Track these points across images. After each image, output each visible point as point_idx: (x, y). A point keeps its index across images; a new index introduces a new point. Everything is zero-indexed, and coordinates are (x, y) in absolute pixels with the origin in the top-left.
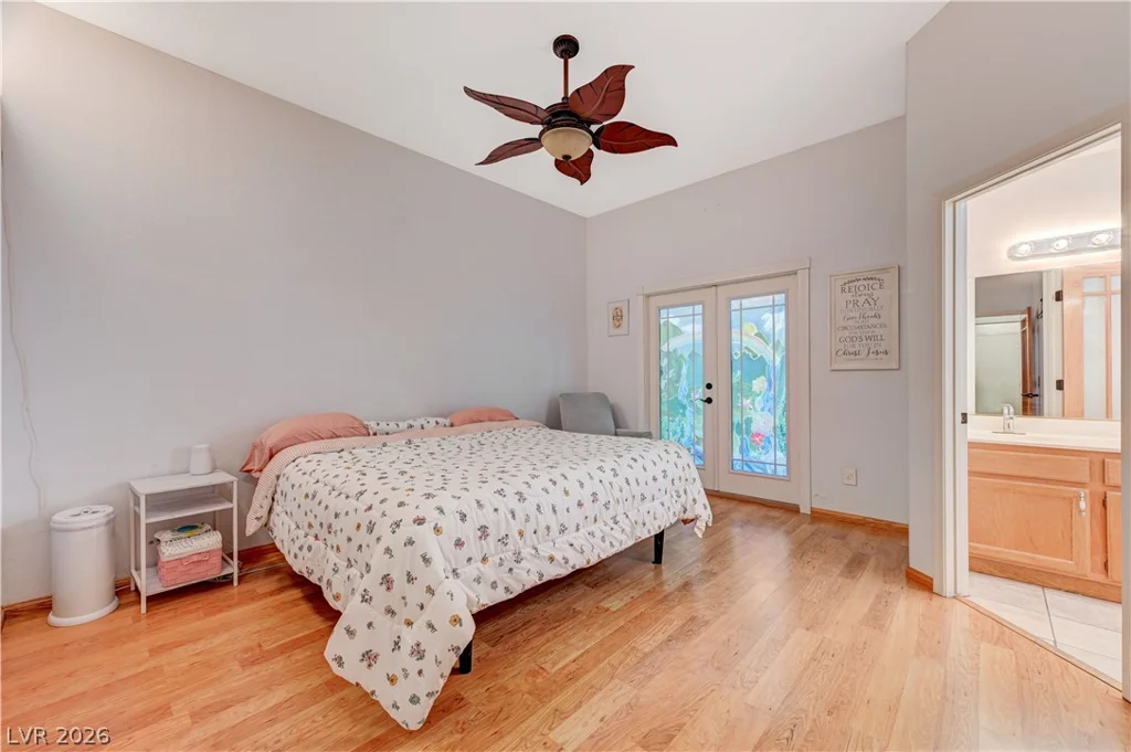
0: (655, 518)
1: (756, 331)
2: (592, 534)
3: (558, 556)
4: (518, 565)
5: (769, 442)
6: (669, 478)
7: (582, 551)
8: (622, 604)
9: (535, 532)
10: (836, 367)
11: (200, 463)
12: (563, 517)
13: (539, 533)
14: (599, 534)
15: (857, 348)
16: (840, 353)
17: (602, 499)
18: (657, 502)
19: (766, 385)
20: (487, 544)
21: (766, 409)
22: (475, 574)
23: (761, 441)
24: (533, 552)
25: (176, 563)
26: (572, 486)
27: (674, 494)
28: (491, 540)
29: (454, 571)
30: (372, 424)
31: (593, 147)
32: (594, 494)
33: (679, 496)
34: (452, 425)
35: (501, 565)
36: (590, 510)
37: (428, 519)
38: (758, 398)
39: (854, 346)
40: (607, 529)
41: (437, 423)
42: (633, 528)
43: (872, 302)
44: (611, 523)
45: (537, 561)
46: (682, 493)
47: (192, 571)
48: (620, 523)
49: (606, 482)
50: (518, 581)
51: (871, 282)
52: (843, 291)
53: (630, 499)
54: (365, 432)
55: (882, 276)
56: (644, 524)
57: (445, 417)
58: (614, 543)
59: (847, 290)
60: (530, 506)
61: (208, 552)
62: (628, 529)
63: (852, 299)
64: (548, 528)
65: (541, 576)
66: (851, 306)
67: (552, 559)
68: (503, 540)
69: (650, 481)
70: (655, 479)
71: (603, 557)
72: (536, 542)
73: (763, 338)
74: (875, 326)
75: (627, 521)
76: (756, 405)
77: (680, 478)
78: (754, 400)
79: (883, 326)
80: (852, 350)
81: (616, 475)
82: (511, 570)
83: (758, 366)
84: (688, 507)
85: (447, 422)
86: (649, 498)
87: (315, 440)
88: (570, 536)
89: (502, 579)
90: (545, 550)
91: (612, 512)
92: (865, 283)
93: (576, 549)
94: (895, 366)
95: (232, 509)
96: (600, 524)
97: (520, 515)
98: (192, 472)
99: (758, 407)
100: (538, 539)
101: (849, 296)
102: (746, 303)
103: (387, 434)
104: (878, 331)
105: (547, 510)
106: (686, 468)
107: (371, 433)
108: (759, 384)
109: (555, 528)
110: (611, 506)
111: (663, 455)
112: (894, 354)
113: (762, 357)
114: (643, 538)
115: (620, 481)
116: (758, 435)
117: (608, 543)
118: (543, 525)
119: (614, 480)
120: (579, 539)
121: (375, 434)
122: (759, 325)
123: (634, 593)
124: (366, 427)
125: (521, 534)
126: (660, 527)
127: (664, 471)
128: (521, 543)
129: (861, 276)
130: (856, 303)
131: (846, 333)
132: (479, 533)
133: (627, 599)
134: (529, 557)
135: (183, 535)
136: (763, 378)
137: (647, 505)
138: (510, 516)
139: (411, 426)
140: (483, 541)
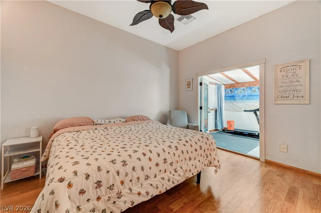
0: (196, 168)
2: (163, 179)
3: (143, 192)
4: (119, 200)
6: (203, 150)
7: (157, 188)
8: (179, 207)
9: (131, 181)
10: (277, 102)
11: (33, 133)
12: (147, 172)
13: (133, 181)
14: (166, 178)
15: (288, 95)
16: (280, 97)
17: (169, 161)
18: (197, 160)
20: (100, 190)
22: (91, 207)
24: (129, 191)
25: (16, 171)
26: (154, 156)
27: (205, 156)
28: (103, 189)
29: (78, 207)
30: (95, 121)
31: (172, 13)
32: (165, 159)
33: (207, 157)
34: (126, 121)
35: (108, 200)
36: (162, 166)
37: (66, 179)
39: (286, 94)
40: (171, 175)
41: (120, 121)
42: (185, 173)
43: (295, 76)
44: (173, 172)
45: (131, 196)
46: (209, 155)
47: (22, 174)
48: (178, 172)
49: (172, 153)
50: (118, 208)
51: (295, 67)
52: (281, 71)
53: (184, 160)
54: (92, 124)
55: (300, 64)
56: (190, 171)
57: (123, 118)
58: (174, 181)
59: (283, 71)
60: (129, 168)
61: (29, 167)
62: (182, 174)
63: (285, 75)
64: (138, 178)
65: (133, 203)
66: (284, 77)
67: (139, 194)
68: (111, 188)
69: (194, 151)
70: (196, 150)
71: (168, 188)
72: (131, 186)
74: (297, 86)
75: (182, 170)
77: (208, 149)
79: (301, 85)
80: (285, 96)
81: (177, 149)
82: (114, 202)
84: (212, 162)
85: (125, 120)
86: (193, 158)
87: (72, 126)
88: (151, 180)
89: (109, 207)
90: (136, 189)
91: (174, 167)
92: (292, 68)
93: (154, 187)
94: (307, 102)
95: (40, 151)
96: (168, 173)
97: (122, 173)
98: (31, 137)
100: (132, 184)
101: (283, 73)
103: (101, 124)
104: (298, 88)
105: (138, 169)
106: (211, 144)
107: (95, 124)
109: (142, 178)
110: (174, 164)
111: (201, 139)
112: (307, 97)
114: (190, 177)
115: (179, 152)
117: (171, 182)
118: (135, 176)
119: (176, 152)
120: (156, 182)
121: (96, 125)
123: (186, 200)
124: (93, 122)
125: (122, 183)
126: (198, 172)
127: (201, 146)
128: (122, 187)
129: (291, 64)
130: (287, 76)
131: (282, 89)
132: (96, 185)
133: (182, 205)
134: (126, 194)
135: (22, 160)
137: (193, 162)
138: (116, 174)
139: (110, 122)
140: (98, 190)
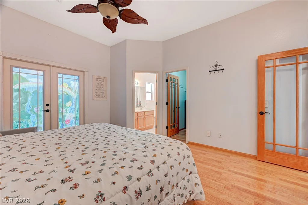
1: (68, 86)
5: (72, 122)
19: (71, 104)
21: (71, 112)
23: (69, 122)
38: (68, 109)
43: (102, 84)
51: (102, 80)
55: (104, 79)
59: (97, 80)
73: (70, 89)
74: (102, 90)
76: (68, 111)
78: (67, 109)
79: (104, 90)
80: (98, 95)
83: (68, 98)
94: (106, 99)
99: (68, 112)
102: (64, 76)
108: (68, 104)
112: (106, 96)
113: (70, 95)
116: (68, 121)
122: (69, 84)
129: (100, 78)
130: (99, 84)
131: (97, 91)
136: (70, 102)
